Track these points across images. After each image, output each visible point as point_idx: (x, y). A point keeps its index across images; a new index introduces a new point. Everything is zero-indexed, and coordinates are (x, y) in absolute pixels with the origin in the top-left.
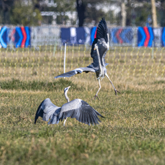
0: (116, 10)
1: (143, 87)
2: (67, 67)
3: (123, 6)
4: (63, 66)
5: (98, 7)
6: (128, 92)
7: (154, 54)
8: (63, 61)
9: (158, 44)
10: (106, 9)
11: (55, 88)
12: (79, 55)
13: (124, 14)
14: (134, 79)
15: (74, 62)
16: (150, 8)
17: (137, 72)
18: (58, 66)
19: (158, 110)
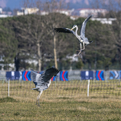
0: (35, 62)
1: (51, 101)
2: (10, 91)
3: (40, 61)
4: (8, 90)
5: (26, 61)
6: (43, 103)
7: (56, 84)
8: (8, 88)
9: (58, 79)
10: (30, 62)
11: (4, 101)
12: (16, 85)
13: (40, 65)
14: (46, 97)
15: (14, 88)
16: (54, 62)
17: (47, 93)
18: (5, 90)
19: (59, 112)
